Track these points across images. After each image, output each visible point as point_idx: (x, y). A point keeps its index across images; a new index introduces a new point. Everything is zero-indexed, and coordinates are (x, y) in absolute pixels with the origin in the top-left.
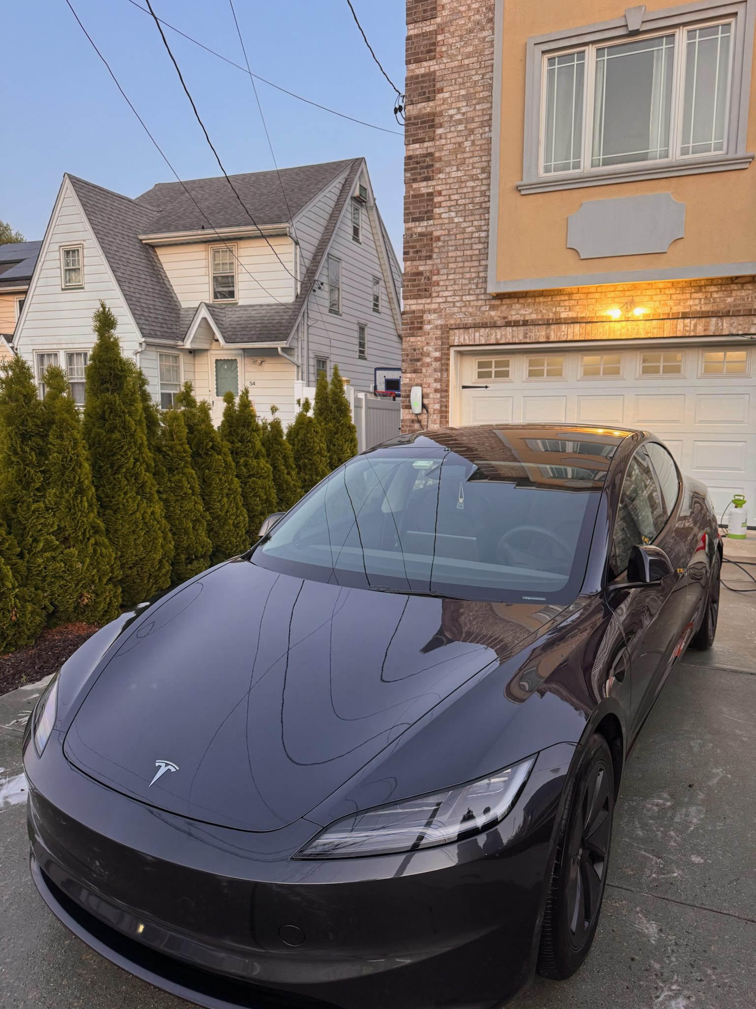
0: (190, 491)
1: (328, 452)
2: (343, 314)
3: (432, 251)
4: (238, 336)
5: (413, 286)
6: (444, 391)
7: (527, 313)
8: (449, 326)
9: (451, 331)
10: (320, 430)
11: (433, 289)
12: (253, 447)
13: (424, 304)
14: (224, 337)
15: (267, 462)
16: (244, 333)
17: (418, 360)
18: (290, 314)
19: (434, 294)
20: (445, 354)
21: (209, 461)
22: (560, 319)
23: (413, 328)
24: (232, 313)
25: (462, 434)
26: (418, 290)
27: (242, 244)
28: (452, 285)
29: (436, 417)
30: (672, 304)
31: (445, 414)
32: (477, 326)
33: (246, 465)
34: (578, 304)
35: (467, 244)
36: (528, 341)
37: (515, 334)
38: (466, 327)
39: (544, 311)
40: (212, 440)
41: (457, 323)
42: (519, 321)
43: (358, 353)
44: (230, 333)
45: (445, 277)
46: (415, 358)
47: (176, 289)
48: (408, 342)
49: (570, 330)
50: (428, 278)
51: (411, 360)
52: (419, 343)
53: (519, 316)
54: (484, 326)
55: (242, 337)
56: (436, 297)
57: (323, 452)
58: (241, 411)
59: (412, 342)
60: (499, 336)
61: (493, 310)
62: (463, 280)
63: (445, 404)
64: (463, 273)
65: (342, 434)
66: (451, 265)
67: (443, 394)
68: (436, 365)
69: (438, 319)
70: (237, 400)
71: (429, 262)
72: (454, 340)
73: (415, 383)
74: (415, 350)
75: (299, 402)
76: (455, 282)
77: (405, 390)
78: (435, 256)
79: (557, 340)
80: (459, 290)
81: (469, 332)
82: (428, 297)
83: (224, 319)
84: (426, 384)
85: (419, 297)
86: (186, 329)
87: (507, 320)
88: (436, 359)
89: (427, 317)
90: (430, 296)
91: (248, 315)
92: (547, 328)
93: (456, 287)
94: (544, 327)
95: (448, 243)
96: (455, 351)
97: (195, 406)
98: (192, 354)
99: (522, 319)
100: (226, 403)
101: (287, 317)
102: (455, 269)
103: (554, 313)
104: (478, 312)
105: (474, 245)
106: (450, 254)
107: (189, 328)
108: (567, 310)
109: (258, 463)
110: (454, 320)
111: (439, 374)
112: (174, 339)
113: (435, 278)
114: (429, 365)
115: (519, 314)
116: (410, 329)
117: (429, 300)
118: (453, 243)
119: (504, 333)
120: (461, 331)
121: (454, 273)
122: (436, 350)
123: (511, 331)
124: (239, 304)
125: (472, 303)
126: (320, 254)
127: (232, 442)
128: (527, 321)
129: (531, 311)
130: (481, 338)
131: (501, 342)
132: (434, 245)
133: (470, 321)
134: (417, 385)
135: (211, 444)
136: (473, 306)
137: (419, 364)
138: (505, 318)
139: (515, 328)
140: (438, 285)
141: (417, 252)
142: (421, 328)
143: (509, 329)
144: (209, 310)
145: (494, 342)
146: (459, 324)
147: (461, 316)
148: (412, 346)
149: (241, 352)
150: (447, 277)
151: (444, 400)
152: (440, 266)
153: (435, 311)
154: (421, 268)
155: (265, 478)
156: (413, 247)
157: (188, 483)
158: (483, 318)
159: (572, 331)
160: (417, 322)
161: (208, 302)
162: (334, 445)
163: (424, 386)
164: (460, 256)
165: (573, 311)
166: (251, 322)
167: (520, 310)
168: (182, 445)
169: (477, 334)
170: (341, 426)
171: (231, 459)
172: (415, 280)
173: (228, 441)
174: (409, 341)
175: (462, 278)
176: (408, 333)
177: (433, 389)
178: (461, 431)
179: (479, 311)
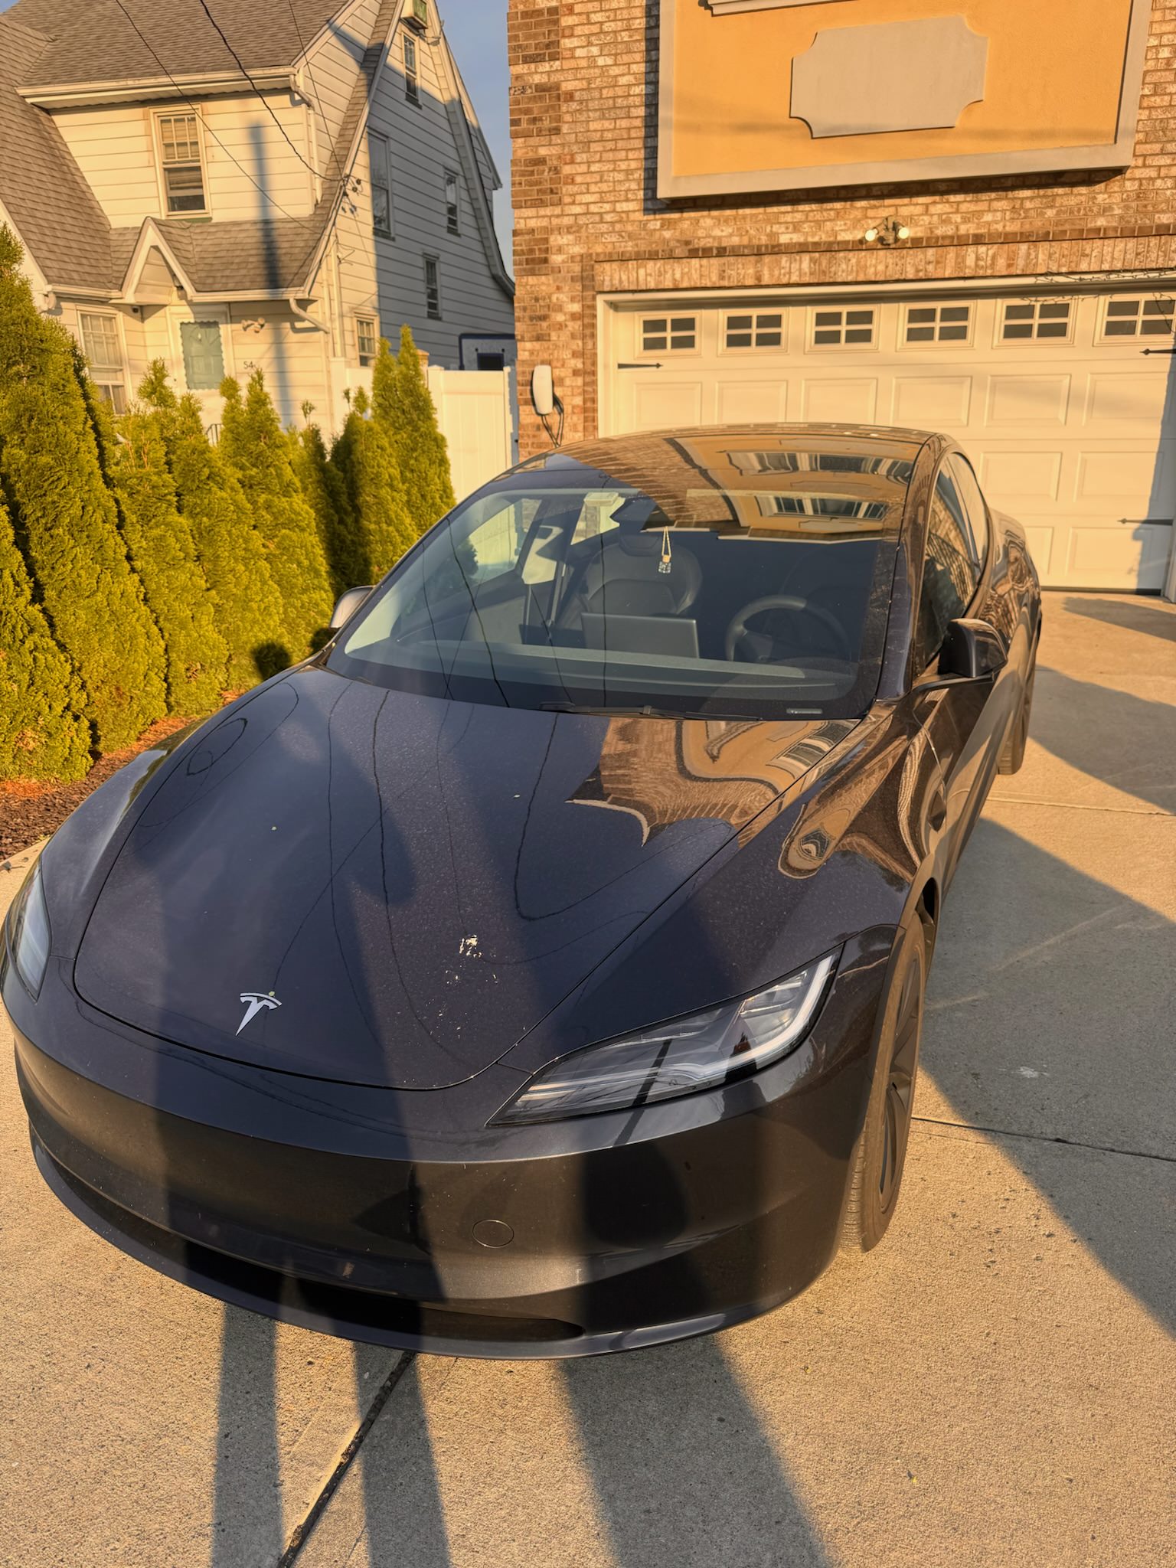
0: (182, 555)
1: (403, 483)
2: (397, 238)
3: (559, 119)
4: (218, 280)
5: (531, 184)
6: (588, 373)
7: (724, 234)
8: (594, 258)
9: (597, 266)
10: (387, 445)
11: (564, 190)
12: (279, 476)
13: (550, 217)
14: (193, 282)
15: (304, 501)
16: (227, 273)
17: (544, 318)
18: (306, 237)
19: (567, 200)
20: (589, 307)
21: (206, 501)
22: (779, 245)
23: (533, 260)
24: (204, 236)
25: (625, 449)
26: (539, 191)
27: (211, 106)
28: (596, 183)
29: (577, 419)
30: (959, 220)
31: (591, 414)
32: (640, 257)
33: (268, 507)
34: (807, 221)
35: (621, 108)
36: (726, 283)
37: (705, 272)
38: (623, 259)
39: (752, 232)
40: (208, 463)
41: (607, 251)
42: (711, 249)
43: (426, 309)
44: (203, 274)
45: (584, 168)
46: (538, 313)
47: (99, 193)
48: (525, 286)
49: (795, 266)
50: (556, 168)
51: (531, 319)
52: (544, 288)
53: (711, 240)
54: (653, 256)
55: (224, 280)
56: (570, 204)
57: (395, 483)
58: (253, 412)
59: (532, 286)
60: (678, 276)
61: (668, 229)
62: (616, 174)
63: (592, 396)
64: (614, 161)
65: (424, 452)
66: (594, 147)
67: (588, 379)
68: (575, 326)
69: (575, 245)
70: (244, 393)
71: (556, 139)
72: (603, 281)
73: (540, 358)
74: (537, 300)
75: (347, 394)
76: (602, 177)
77: (524, 373)
78: (565, 129)
79: (774, 282)
80: (610, 192)
81: (627, 268)
82: (557, 205)
83: (190, 248)
84: (558, 360)
85: (541, 203)
86: (123, 268)
87: (691, 247)
88: (574, 317)
89: (556, 240)
90: (560, 202)
91: (232, 241)
92: (757, 262)
93: (604, 187)
94: (753, 259)
95: (587, 106)
96: (606, 302)
97: (173, 406)
98: (138, 314)
99: (716, 245)
100: (224, 399)
101: (302, 244)
102: (601, 152)
103: (767, 235)
104: (643, 233)
105: (632, 110)
106: (593, 126)
107: (129, 266)
108: (790, 230)
109: (291, 504)
110: (601, 246)
111: (580, 343)
112: (103, 286)
113: (567, 170)
114: (561, 326)
115: (710, 236)
116: (528, 262)
117: (557, 210)
118: (594, 105)
119: (686, 270)
120: (615, 265)
121: (600, 161)
122: (573, 300)
123: (698, 266)
124: (214, 221)
125: (632, 216)
126: (351, 126)
127: (242, 468)
128: (725, 249)
129: (730, 230)
130: (649, 278)
131: (681, 286)
132: (564, 108)
133: (629, 249)
134: (543, 363)
135: (206, 471)
136: (634, 221)
137: (545, 324)
138: (687, 243)
139: (704, 261)
140: (573, 182)
141: (534, 120)
142: (546, 261)
143: (695, 262)
144: (161, 231)
145: (671, 286)
146: (610, 253)
147: (614, 240)
148: (532, 293)
149: (224, 308)
150: (589, 167)
151: (589, 389)
152: (575, 148)
153: (569, 230)
154: (543, 151)
155: (303, 530)
156: (527, 111)
157: (177, 540)
158: (651, 243)
159: (798, 267)
160: (540, 249)
161: (157, 216)
162: (412, 471)
163: (555, 364)
164: (608, 130)
165: (799, 231)
166: (237, 253)
167: (712, 228)
168: (159, 474)
169: (642, 272)
170: (421, 436)
171: (244, 497)
172: (532, 173)
173: (235, 465)
174: (527, 284)
175: (614, 170)
176: (525, 270)
177: (570, 371)
178: (624, 444)
179: (644, 229)
